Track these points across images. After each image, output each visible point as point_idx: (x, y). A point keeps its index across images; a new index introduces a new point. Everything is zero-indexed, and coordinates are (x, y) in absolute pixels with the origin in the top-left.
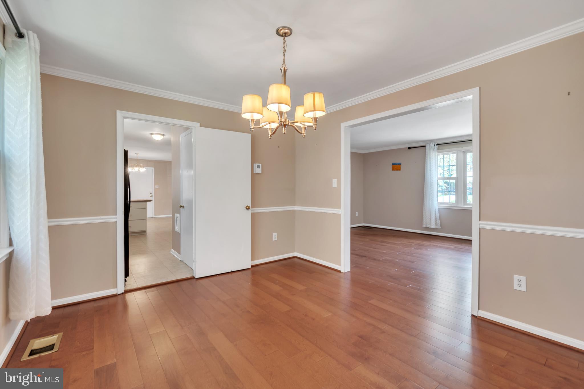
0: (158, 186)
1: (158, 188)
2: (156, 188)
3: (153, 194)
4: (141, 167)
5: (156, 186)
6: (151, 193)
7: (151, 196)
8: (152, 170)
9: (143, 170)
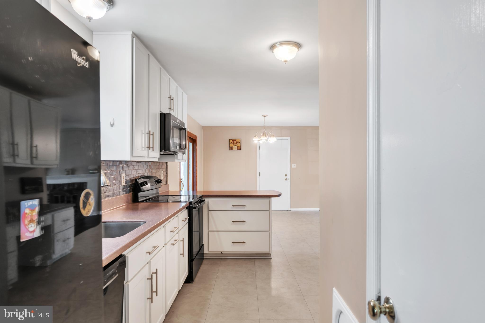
0: (295, 164)
1: (295, 167)
2: (292, 167)
3: (289, 177)
4: (270, 136)
5: (292, 165)
6: (286, 175)
7: (286, 179)
8: (286, 142)
9: (273, 140)
